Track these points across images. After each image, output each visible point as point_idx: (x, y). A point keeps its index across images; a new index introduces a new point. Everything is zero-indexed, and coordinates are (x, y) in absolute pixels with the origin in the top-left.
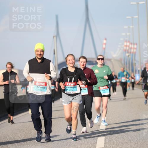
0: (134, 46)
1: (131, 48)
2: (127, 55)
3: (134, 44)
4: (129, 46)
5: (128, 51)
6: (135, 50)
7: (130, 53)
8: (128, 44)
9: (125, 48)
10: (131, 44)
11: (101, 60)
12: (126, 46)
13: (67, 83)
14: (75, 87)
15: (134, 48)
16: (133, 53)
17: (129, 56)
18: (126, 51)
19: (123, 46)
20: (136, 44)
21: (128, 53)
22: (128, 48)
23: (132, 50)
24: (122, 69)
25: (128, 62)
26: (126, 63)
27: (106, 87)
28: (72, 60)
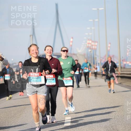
0: (95, 44)
1: (93, 45)
2: (90, 50)
3: (95, 42)
4: (91, 44)
5: (90, 47)
6: (96, 47)
7: (92, 49)
8: (90, 42)
9: (88, 45)
10: (93, 42)
11: (66, 52)
12: (89, 43)
15: (95, 45)
16: (94, 49)
17: (91, 51)
18: (88, 48)
19: (86, 43)
20: (97, 42)
22: (90, 45)
23: (94, 47)
24: (86, 60)
25: (90, 57)
26: (89, 57)
27: (70, 78)
28: (35, 51)
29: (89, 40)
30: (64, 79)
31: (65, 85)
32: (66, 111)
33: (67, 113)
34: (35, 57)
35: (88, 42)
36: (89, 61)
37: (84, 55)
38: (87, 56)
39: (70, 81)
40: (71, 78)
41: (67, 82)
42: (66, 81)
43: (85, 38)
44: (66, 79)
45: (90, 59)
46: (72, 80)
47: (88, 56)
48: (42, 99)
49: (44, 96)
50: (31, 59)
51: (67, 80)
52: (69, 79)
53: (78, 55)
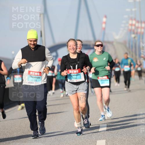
0: (141, 25)
1: (138, 28)
2: (133, 36)
3: (141, 22)
4: (135, 25)
5: (134, 31)
6: (143, 30)
7: (137, 33)
8: (134, 22)
9: (130, 27)
10: (138, 22)
12: (132, 25)
13: (70, 71)
14: (79, 75)
15: (141, 28)
17: (135, 37)
18: (131, 31)
19: (127, 25)
21: (134, 33)
22: (133, 27)
25: (134, 45)
26: (132, 47)
27: (106, 77)
28: (72, 46)
29: (132, 19)
30: (99, 79)
31: (101, 86)
32: (102, 116)
33: (103, 119)
34: (73, 53)
35: (130, 22)
36: (132, 51)
37: (124, 44)
38: (129, 44)
39: (106, 80)
40: (108, 77)
41: (103, 82)
42: (101, 81)
43: (126, 16)
44: (102, 78)
45: (134, 49)
46: (108, 80)
47: (131, 44)
48: (82, 97)
49: (84, 93)
50: (69, 55)
51: (103, 80)
52: (105, 79)
53: (115, 44)
